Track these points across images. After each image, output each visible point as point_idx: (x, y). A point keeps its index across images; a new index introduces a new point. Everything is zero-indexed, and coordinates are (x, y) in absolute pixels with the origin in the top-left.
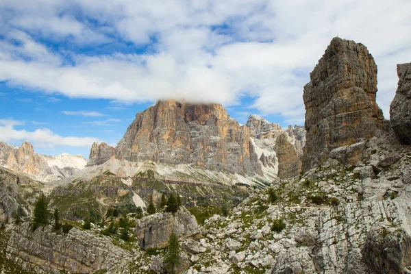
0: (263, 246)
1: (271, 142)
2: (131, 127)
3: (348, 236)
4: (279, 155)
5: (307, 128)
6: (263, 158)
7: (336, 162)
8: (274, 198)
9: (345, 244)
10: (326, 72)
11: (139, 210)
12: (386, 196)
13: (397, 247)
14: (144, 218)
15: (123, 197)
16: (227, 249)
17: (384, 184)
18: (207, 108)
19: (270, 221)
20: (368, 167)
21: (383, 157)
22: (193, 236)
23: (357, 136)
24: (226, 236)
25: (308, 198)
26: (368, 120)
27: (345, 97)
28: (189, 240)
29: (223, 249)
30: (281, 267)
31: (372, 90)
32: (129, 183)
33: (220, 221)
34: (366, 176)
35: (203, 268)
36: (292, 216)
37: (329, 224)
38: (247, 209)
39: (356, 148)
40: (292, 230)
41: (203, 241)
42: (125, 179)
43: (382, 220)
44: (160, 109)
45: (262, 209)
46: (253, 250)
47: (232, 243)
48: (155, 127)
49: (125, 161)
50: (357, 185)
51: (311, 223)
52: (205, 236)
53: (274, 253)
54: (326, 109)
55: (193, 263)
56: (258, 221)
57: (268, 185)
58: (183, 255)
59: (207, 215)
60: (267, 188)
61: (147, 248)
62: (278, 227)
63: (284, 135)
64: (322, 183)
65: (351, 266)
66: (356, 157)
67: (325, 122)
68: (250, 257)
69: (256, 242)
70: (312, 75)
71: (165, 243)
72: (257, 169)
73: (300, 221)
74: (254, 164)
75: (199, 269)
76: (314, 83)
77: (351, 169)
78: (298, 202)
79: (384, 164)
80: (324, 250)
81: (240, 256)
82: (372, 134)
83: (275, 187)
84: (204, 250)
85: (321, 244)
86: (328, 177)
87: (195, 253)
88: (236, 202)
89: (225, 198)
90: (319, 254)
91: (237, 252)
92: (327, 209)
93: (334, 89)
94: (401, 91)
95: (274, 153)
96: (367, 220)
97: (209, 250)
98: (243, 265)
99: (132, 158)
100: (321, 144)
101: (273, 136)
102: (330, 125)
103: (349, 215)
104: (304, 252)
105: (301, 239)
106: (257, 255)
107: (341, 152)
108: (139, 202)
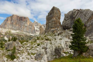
0: (35, 49)
1: (39, 27)
2: (5, 20)
3: (52, 47)
4: (40, 30)
5: (46, 25)
6: (36, 30)
7: (51, 32)
8: (38, 39)
9: (51, 48)
10: (51, 13)
11: (6, 41)
12: (60, 39)
13: (61, 49)
14: (7, 43)
15: (2, 37)
16: (27, 50)
17: (60, 37)
18: (25, 18)
19: (37, 43)
20: (57, 34)
21: (60, 32)
22: (19, 47)
23: (56, 27)
24: (27, 47)
25: (45, 39)
26: (58, 24)
27: (54, 19)
28: (18, 48)
29: (26, 49)
30: (38, 53)
31: (59, 18)
32: (4, 34)
33: (26, 43)
34: (56, 35)
35: (21, 54)
36: (42, 43)
37: (49, 44)
38: (32, 41)
39: (55, 30)
40: (41, 46)
41: (22, 48)
42: (3, 33)
43: (59, 44)
44: (13, 17)
45: (35, 41)
46: (33, 50)
47: (28, 48)
48: (12, 21)
49: (3, 29)
50: (55, 37)
51: (45, 44)
52: (22, 47)
53: (37, 50)
54: (51, 21)
55: (19, 53)
56: (34, 44)
57: (37, 36)
58: (17, 51)
59: (23, 42)
60: (37, 37)
61: (7, 49)
62: (38, 45)
63: (41, 26)
64: (48, 36)
65: (52, 53)
66: (55, 32)
67: (50, 24)
68: (32, 51)
69: (34, 48)
70: (48, 14)
71: (12, 48)
72: (35, 32)
73: (43, 44)
74: (34, 31)
75: (20, 54)
76: (49, 15)
77: (54, 34)
78: (43, 40)
79: (60, 33)
80: (47, 50)
81: (30, 51)
82: (59, 27)
83: (39, 37)
84: (22, 50)
85: (47, 48)
86: (49, 35)
87: (20, 51)
88: (30, 39)
89: (28, 38)
90: (46, 50)
91: (29, 50)
92: (49, 41)
93: (52, 17)
94: (65, 19)
95: (39, 29)
96: (56, 44)
97: (23, 50)
98: (30, 53)
99: (5, 28)
100: (49, 28)
101: (39, 26)
102: (51, 25)
103: (53, 43)
104: (43, 50)
105: (43, 47)
106: (34, 51)
107: (52, 30)
108: (6, 38)
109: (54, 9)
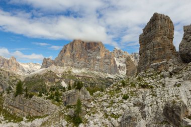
0: (119, 106)
1: (123, 59)
2: (61, 51)
3: (157, 103)
4: (127, 66)
5: (140, 54)
6: (119, 67)
7: (152, 69)
8: (124, 85)
9: (156, 106)
10: (150, 29)
11: (64, 88)
12: (175, 85)
13: (180, 109)
14: (66, 92)
15: (57, 82)
16: (103, 107)
17: (174, 80)
18: (95, 44)
19: (122, 94)
20: (168, 72)
21: (174, 68)
22: (88, 100)
23: (163, 58)
24: (102, 101)
25: (139, 85)
26: (169, 51)
27: (158, 41)
28: (86, 102)
29: (101, 106)
30: (126, 115)
31: (171, 38)
32: (60, 76)
33: (100, 94)
34: (166, 76)
35: (92, 115)
36: (132, 93)
37: (148, 97)
38: (112, 89)
39: (162, 64)
40: (132, 99)
41: (92, 102)
42: (58, 74)
43: (173, 96)
44: (75, 44)
45: (119, 89)
46: (114, 107)
47: (105, 104)
48: (72, 52)
49: (59, 67)
50: (162, 80)
51: (141, 96)
52: (93, 100)
53: (124, 109)
54: (149, 45)
55: (88, 112)
56: (117, 94)
57: (122, 78)
58: (83, 108)
59: (94, 91)
60: (121, 80)
61: (67, 105)
62: (125, 98)
63: (129, 57)
64: (146, 79)
65: (158, 116)
66: (162, 68)
67: (148, 52)
68: (113, 110)
69: (116, 104)
70: (144, 30)
71: (75, 103)
72: (117, 71)
73: (136, 95)
74: (116, 69)
75: (90, 115)
76: (144, 34)
77: (159, 73)
78: (135, 87)
79: (175, 71)
80: (146, 109)
81: (109, 110)
82: (170, 58)
83: (125, 80)
84: (92, 106)
85: (145, 106)
86: (149, 76)
87: (88, 108)
88: (108, 86)
89: (102, 84)
90: (144, 110)
91: (107, 108)
92: (148, 90)
93: (153, 37)
94: (185, 38)
95: (125, 65)
96: (166, 96)
97: (94, 107)
98: (110, 114)
99: (61, 65)
100: (146, 61)
101: (125, 57)
102: (151, 53)
103: (158, 93)
104: (137, 109)
105: (136, 103)
106: (116, 109)
107: (155, 65)
108: (64, 84)
109: (155, 17)
